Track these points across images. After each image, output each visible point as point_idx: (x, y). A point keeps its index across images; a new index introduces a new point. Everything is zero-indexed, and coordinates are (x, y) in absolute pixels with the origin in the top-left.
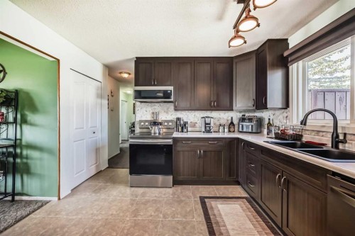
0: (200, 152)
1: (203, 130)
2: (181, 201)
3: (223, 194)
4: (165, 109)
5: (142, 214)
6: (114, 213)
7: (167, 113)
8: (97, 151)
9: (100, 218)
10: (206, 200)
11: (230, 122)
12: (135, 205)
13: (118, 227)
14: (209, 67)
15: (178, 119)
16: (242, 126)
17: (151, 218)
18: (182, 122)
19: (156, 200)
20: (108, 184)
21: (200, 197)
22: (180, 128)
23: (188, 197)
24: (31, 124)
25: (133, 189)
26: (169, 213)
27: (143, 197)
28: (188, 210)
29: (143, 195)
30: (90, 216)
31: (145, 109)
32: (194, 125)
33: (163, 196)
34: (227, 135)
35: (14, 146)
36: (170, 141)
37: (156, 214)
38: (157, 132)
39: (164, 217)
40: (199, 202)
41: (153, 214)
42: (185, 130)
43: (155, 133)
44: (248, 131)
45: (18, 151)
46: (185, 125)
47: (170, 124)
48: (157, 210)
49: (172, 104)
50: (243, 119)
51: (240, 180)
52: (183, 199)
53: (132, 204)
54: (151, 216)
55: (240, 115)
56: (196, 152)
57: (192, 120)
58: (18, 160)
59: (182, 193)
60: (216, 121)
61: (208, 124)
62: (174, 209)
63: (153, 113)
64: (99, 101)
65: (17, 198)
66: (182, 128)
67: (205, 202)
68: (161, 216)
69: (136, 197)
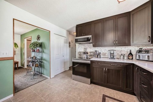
0: (105, 69)
1: (109, 57)
2: (92, 94)
3: (120, 98)
4: (90, 46)
5: (72, 93)
6: (62, 89)
7: (91, 48)
8: (65, 63)
9: (57, 89)
10: (106, 98)
11: (129, 53)
12: (71, 88)
13: (61, 96)
14: (112, 22)
15: (96, 51)
16: (139, 56)
17: (74, 97)
18: (98, 53)
19: (80, 89)
20: (66, 76)
21: (103, 95)
22: (96, 56)
23: (96, 93)
24: (45, 53)
25: (74, 81)
26: (83, 98)
27: (76, 85)
28: (94, 100)
29: (76, 84)
30: (55, 88)
31: (81, 47)
32: (105, 54)
33: (84, 88)
34: (126, 61)
35: (41, 59)
36: (89, 62)
37: (77, 96)
38: (85, 57)
39: (80, 99)
40: (102, 97)
41: (76, 95)
42: (99, 57)
43: (84, 58)
44: (144, 59)
45: (42, 61)
46: (99, 54)
47: (92, 53)
48: (79, 94)
49: (92, 44)
50: (140, 51)
51: (135, 92)
52: (93, 93)
53: (70, 88)
54: (75, 96)
55: (137, 49)
56: (103, 69)
57: (103, 52)
58: (42, 63)
59: (94, 89)
60: (119, 52)
61: (112, 54)
62: (86, 97)
63: (84, 48)
64: (66, 44)
65: (42, 75)
66: (97, 56)
67: (105, 99)
68: (79, 98)
69: (73, 85)
